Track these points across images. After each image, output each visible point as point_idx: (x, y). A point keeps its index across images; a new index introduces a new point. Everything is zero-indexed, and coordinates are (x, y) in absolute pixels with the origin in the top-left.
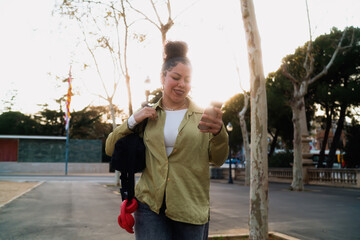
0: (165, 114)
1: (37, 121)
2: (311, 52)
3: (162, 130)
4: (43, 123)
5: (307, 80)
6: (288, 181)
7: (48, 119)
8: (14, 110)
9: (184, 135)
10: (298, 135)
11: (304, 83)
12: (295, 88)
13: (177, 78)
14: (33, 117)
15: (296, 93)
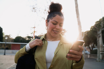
0: (47, 43)
1: (26, 39)
2: (103, 21)
3: (45, 53)
4: (27, 40)
5: (101, 29)
6: (96, 58)
7: (28, 38)
8: (19, 36)
9: (57, 57)
10: (99, 45)
11: (101, 30)
12: (98, 31)
13: (55, 24)
14: (24, 38)
15: (98, 33)
